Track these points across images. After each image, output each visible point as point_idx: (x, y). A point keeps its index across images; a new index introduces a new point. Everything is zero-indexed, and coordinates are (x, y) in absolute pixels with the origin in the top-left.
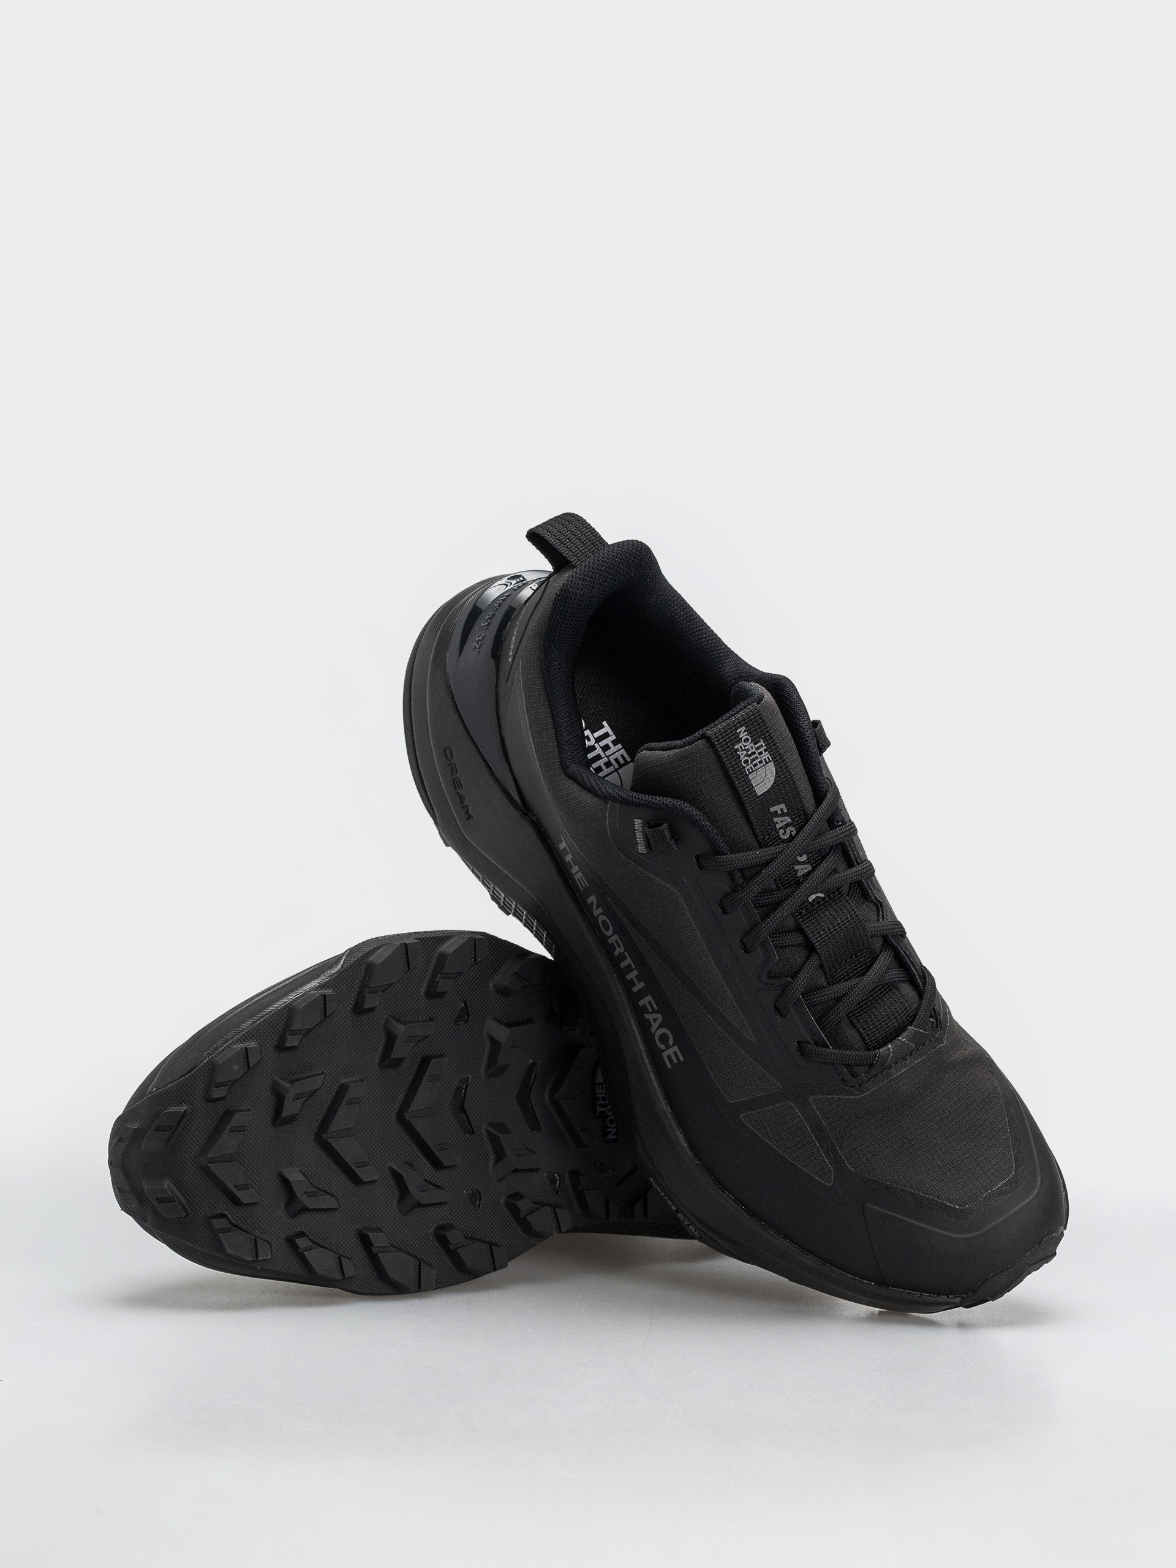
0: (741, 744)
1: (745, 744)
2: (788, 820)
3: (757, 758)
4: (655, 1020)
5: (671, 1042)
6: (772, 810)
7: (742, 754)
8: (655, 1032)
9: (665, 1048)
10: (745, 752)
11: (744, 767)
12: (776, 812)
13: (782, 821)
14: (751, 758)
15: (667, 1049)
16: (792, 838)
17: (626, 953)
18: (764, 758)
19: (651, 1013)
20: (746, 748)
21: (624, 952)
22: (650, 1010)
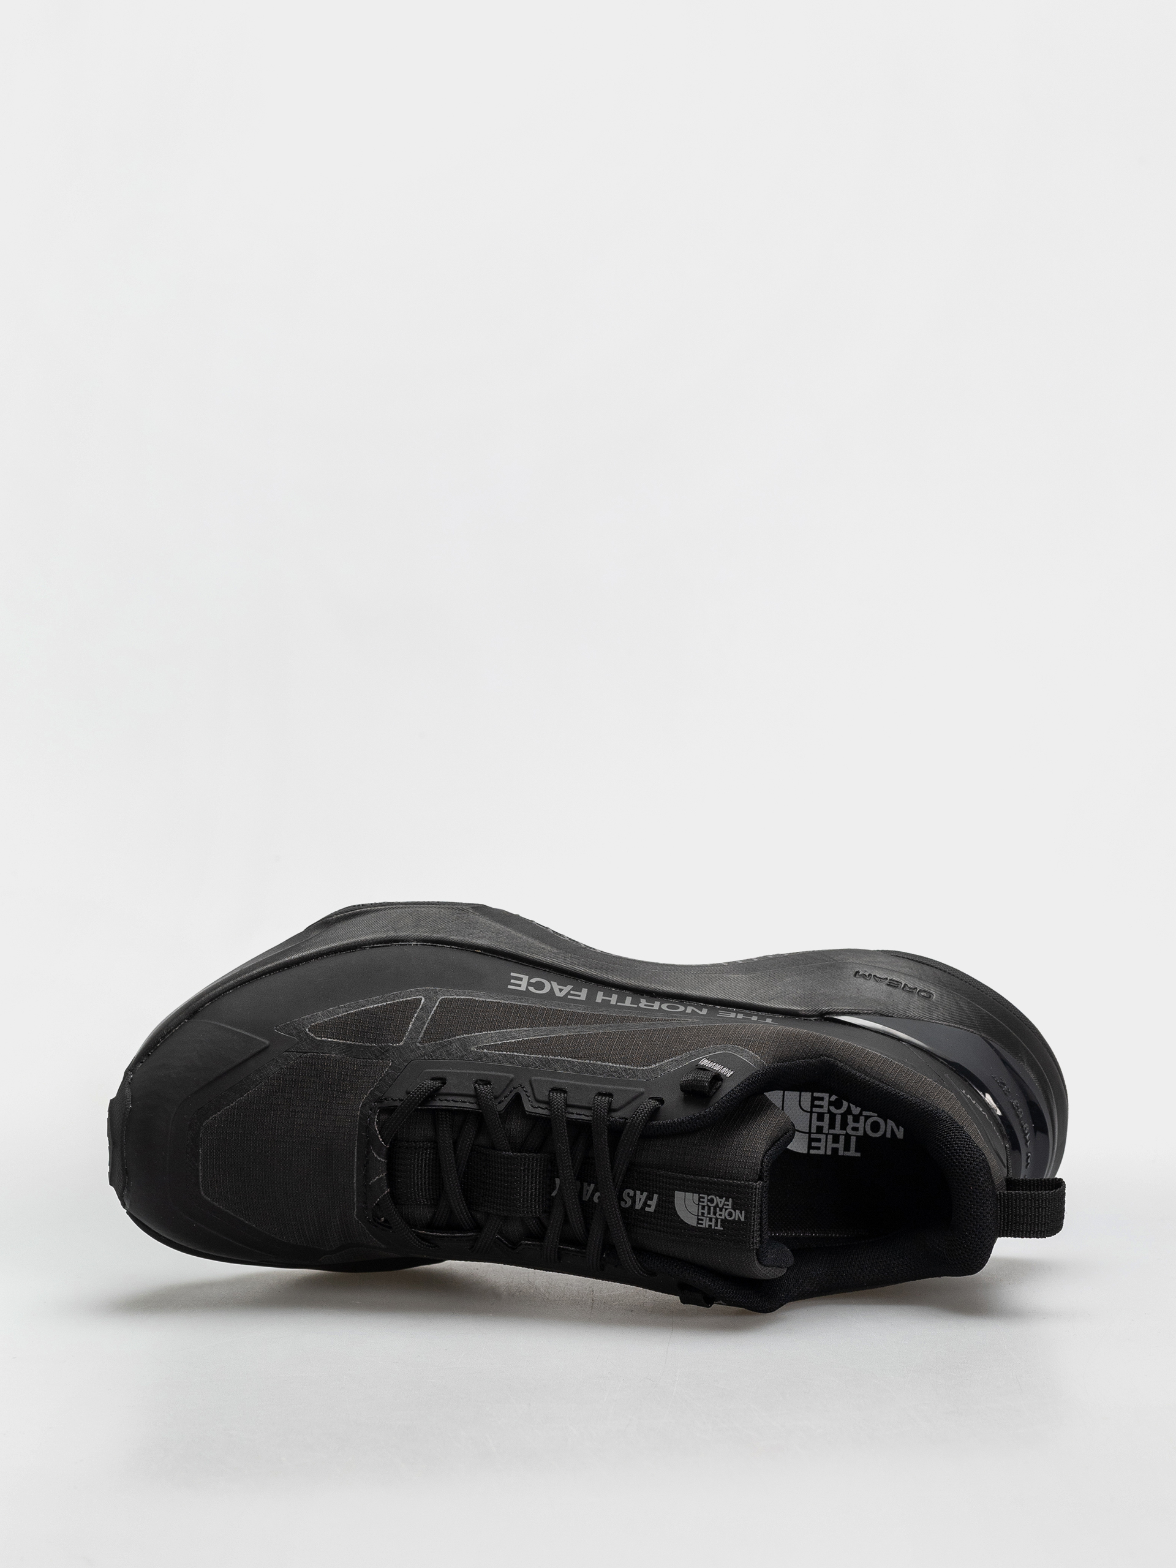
0: (730, 1207)
1: (727, 1211)
2: (638, 1206)
3: (709, 1213)
4: (561, 990)
5: (531, 989)
6: (656, 1197)
7: (721, 1202)
8: (551, 984)
9: (530, 981)
10: (721, 1206)
11: (708, 1196)
12: (651, 1199)
13: (640, 1199)
14: (712, 1208)
15: (528, 982)
16: (620, 1198)
17: (636, 1006)
18: (704, 1221)
19: (570, 991)
20: (724, 1210)
21: (638, 1005)
22: (572, 992)
